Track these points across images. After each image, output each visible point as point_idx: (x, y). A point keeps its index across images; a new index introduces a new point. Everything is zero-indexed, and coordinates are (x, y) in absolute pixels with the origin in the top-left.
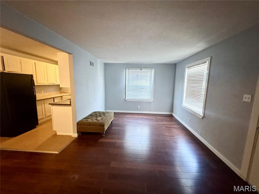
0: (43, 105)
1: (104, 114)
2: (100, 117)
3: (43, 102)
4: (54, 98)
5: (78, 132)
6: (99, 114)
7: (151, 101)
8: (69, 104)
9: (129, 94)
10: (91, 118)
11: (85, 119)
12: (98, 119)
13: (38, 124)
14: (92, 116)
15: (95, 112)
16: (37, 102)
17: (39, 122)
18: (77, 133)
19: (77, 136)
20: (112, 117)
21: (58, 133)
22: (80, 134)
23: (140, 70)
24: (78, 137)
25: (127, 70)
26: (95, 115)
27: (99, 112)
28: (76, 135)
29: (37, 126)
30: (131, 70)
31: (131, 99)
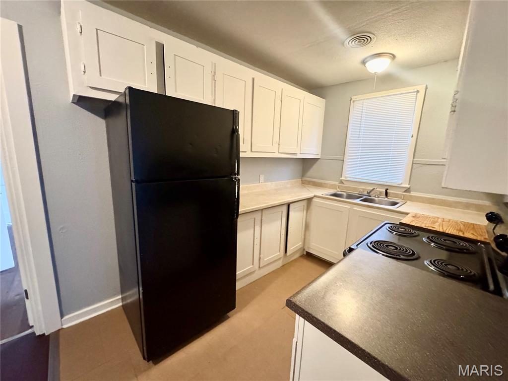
0: (257, 228)
3: (258, 216)
4: (288, 204)
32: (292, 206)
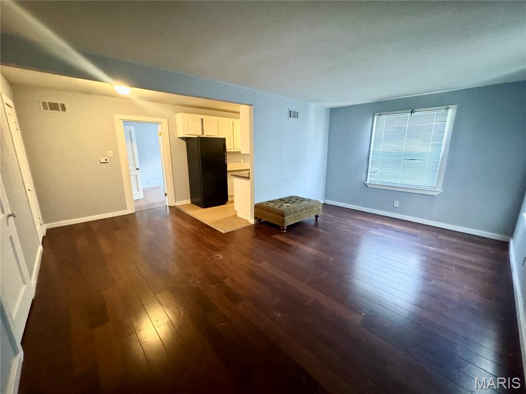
1: (301, 202)
2: (292, 204)
5: (256, 218)
6: (294, 200)
7: (435, 194)
8: (248, 176)
9: (374, 172)
10: (277, 203)
11: (271, 203)
12: (283, 205)
14: (280, 201)
16: (228, 173)
18: (254, 219)
19: (253, 223)
21: (239, 215)
23: (410, 114)
24: (255, 224)
25: (375, 118)
26: (287, 200)
28: (252, 221)
29: (227, 203)
30: (384, 117)
31: (377, 183)
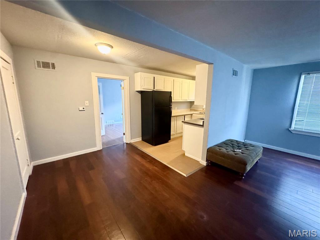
0: (175, 121)
1: (246, 146)
2: (240, 149)
3: (175, 118)
4: (185, 116)
6: (236, 144)
9: (300, 121)
10: (226, 147)
11: (218, 147)
12: (235, 151)
13: (170, 139)
14: (226, 145)
15: (231, 141)
16: (172, 118)
17: (172, 137)
18: (205, 161)
20: (259, 154)
21: (186, 154)
22: (210, 163)
24: (206, 166)
25: (302, 76)
26: (231, 145)
27: (237, 141)
28: (204, 163)
29: (169, 141)
32: (186, 116)
